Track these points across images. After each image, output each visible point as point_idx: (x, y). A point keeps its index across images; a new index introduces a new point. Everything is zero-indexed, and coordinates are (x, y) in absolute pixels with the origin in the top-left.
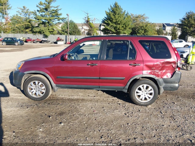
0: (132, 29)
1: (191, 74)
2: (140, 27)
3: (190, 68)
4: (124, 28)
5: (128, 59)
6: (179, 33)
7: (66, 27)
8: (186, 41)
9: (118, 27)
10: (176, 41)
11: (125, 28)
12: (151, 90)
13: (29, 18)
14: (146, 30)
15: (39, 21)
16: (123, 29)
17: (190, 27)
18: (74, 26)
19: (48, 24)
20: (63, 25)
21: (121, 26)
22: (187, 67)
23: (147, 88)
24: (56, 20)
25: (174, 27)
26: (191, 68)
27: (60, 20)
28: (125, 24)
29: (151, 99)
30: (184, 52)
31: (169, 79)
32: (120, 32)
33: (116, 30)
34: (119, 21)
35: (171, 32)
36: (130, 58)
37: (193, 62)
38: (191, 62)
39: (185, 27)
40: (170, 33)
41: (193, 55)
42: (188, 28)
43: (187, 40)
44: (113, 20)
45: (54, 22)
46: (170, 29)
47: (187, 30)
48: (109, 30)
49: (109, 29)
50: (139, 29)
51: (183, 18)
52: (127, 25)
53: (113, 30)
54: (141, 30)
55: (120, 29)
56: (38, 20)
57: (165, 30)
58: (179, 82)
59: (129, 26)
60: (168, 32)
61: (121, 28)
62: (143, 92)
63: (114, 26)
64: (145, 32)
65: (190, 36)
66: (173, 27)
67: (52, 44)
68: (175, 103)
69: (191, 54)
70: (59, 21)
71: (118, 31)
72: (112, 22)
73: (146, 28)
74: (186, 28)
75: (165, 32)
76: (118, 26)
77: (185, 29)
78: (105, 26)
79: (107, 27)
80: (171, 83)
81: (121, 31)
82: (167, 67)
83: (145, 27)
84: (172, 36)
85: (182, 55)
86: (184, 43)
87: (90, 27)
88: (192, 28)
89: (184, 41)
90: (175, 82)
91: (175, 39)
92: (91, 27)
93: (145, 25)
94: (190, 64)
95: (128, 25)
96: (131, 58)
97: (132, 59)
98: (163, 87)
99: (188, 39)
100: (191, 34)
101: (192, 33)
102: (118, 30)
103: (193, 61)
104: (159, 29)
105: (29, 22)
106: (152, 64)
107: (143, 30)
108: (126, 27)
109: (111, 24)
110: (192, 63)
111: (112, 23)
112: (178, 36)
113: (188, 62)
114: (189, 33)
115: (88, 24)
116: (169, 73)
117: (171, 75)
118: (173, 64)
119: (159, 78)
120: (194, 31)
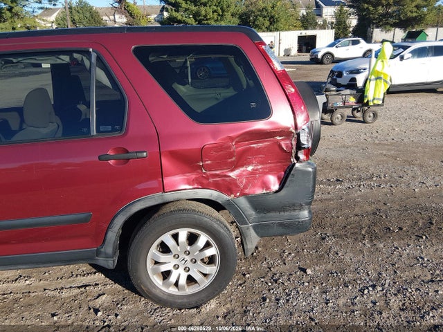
0: (241, 17)
1: (375, 134)
2: (260, 11)
3: (372, 115)
4: (219, 15)
5: (94, 132)
6: (353, 22)
8: (368, 39)
9: (203, 13)
10: (343, 41)
11: (222, 16)
12: (208, 245)
14: (272, 17)
16: (216, 18)
17: (375, 6)
18: (92, 16)
19: (9, 14)
20: (61, 15)
21: (210, 10)
22: (364, 113)
23: (192, 239)
25: (342, 7)
26: (375, 115)
28: (219, 3)
29: (211, 279)
30: (358, 72)
31: (272, 197)
33: (200, 22)
35: (334, 20)
36: (102, 128)
37: (379, 99)
38: (374, 99)
39: (366, 6)
40: (332, 23)
41: (376, 79)
42: (371, 8)
43: (372, 37)
45: (26, 8)
46: (333, 14)
47: (370, 14)
48: (179, 22)
49: (180, 18)
50: (256, 17)
52: (225, 6)
53: (191, 21)
54: (261, 19)
55: (209, 17)
57: (320, 15)
58: (309, 204)
59: (232, 10)
60: (329, 20)
61: (211, 14)
62: (176, 256)
63: (192, 11)
64: (271, 23)
65: (377, 27)
66: (338, 8)
67: (25, 70)
68: (309, 271)
69: (373, 77)
71: (206, 22)
73: (273, 13)
74: (368, 8)
75: (320, 21)
76: (203, 10)
77: (365, 10)
78: (170, 10)
79: (175, 14)
80: (280, 211)
81: (211, 22)
82: (258, 151)
83: (270, 9)
84: (339, 29)
85: (354, 80)
86: (363, 46)
87: (128, 14)
88: (380, 7)
89: (362, 41)
90: (294, 205)
91: (346, 36)
92: (131, 15)
93: (271, 5)
94: (371, 104)
95: (228, 6)
96: (109, 128)
97: (114, 130)
98: (255, 228)
99: (374, 35)
100: (379, 22)
101: (381, 20)
102: (203, 20)
103: (377, 97)
104: (307, 13)
106: (194, 145)
107: (265, 17)
108: (223, 11)
109: (184, 5)
110: (376, 102)
111: (186, 3)
112: (351, 29)
113: (366, 101)
114: (376, 19)
115: (123, 9)
116: (270, 172)
117: (279, 178)
118: (281, 138)
119: (233, 196)
120: (386, 15)
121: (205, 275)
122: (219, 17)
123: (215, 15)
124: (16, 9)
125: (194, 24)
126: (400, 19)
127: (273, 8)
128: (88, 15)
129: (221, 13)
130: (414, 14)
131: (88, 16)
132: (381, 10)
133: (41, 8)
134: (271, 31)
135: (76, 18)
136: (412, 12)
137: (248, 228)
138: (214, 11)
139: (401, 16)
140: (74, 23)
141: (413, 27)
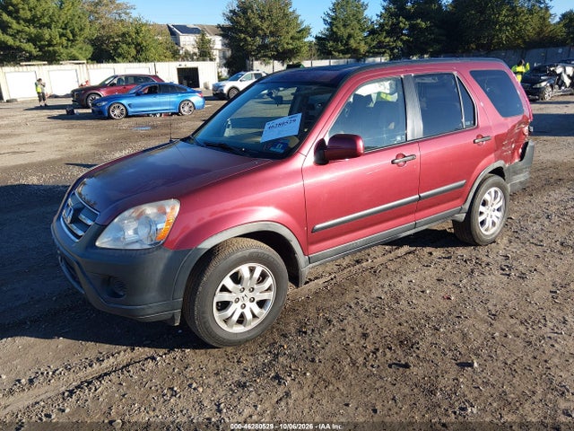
2: (120, 36)
4: (68, 40)
9: (47, 37)
11: (73, 41)
14: (139, 44)
16: (65, 44)
17: (253, 36)
21: (55, 32)
25: (203, 36)
28: (66, 25)
32: (55, 52)
33: (41, 48)
34: (43, 15)
39: (243, 36)
40: (195, 54)
42: (249, 39)
44: (21, 11)
46: (194, 43)
47: (247, 45)
50: (118, 43)
51: (231, 11)
52: (76, 29)
54: (124, 46)
55: (55, 42)
57: (178, 43)
59: (87, 32)
60: (190, 49)
61: (58, 38)
64: (138, 52)
65: (257, 60)
71: (49, 49)
72: (17, 19)
73: (139, 40)
74: (244, 38)
76: (46, 33)
77: (241, 40)
81: (59, 49)
83: (134, 35)
88: (258, 38)
93: (134, 30)
95: (81, 30)
100: (257, 54)
101: (259, 52)
102: (46, 46)
107: (129, 44)
108: (74, 35)
109: (15, 25)
111: (18, 23)
114: (254, 51)
120: (264, 47)
122: (70, 43)
123: (64, 40)
125: (34, 50)
126: (277, 51)
127: (137, 33)
129: (71, 38)
130: (291, 47)
132: (258, 41)
134: (140, 61)
136: (288, 44)
138: (62, 35)
139: (279, 48)
141: (290, 60)
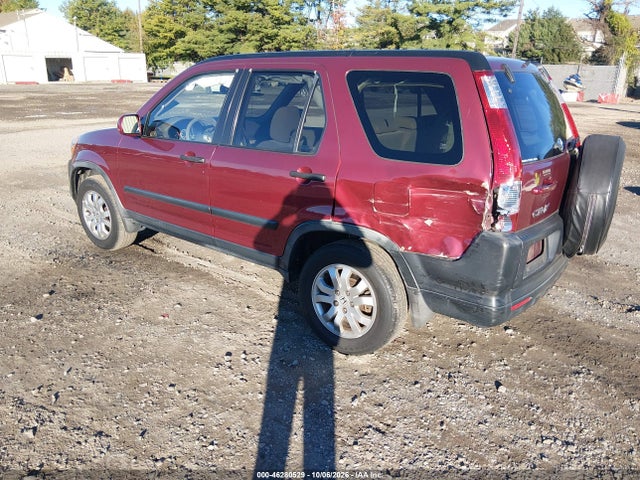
5: (296, 149)
7: (526, 35)
12: (368, 293)
13: (395, 11)
15: (419, 18)
18: (560, 31)
24: (478, 9)
27: (492, 11)
31: (449, 266)
45: (470, 20)
56: (419, 14)
62: (337, 293)
68: (503, 389)
70: (488, 13)
80: (456, 286)
87: (608, 30)
92: (613, 30)
98: (425, 295)
105: (395, 24)
115: (602, 21)
116: (454, 233)
117: (464, 245)
118: (472, 194)
119: (403, 248)
121: (362, 325)
124: (458, 21)
128: (555, 29)
131: (554, 31)
133: (489, 20)
135: (537, 33)
137: (416, 293)
140: (532, 41)
